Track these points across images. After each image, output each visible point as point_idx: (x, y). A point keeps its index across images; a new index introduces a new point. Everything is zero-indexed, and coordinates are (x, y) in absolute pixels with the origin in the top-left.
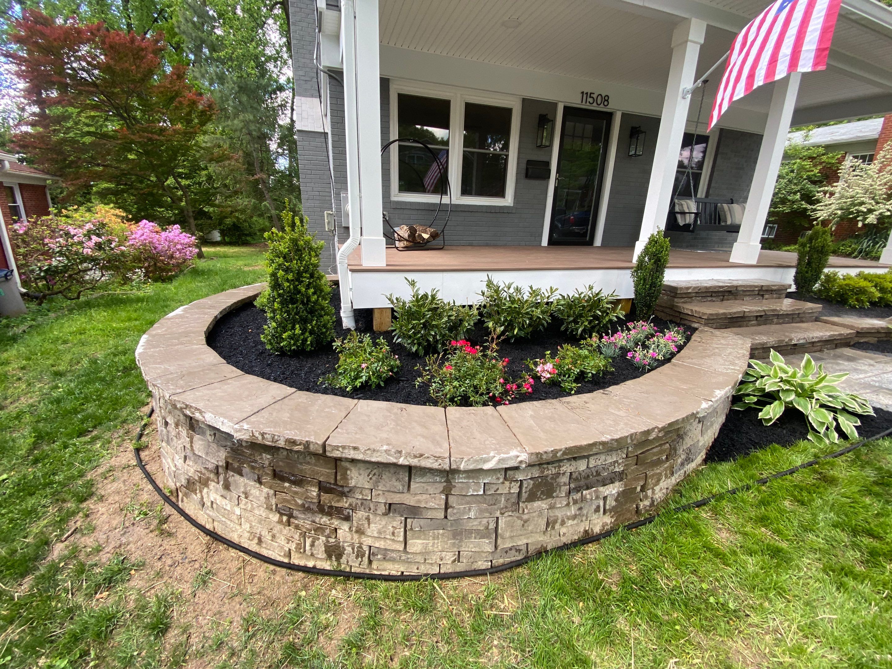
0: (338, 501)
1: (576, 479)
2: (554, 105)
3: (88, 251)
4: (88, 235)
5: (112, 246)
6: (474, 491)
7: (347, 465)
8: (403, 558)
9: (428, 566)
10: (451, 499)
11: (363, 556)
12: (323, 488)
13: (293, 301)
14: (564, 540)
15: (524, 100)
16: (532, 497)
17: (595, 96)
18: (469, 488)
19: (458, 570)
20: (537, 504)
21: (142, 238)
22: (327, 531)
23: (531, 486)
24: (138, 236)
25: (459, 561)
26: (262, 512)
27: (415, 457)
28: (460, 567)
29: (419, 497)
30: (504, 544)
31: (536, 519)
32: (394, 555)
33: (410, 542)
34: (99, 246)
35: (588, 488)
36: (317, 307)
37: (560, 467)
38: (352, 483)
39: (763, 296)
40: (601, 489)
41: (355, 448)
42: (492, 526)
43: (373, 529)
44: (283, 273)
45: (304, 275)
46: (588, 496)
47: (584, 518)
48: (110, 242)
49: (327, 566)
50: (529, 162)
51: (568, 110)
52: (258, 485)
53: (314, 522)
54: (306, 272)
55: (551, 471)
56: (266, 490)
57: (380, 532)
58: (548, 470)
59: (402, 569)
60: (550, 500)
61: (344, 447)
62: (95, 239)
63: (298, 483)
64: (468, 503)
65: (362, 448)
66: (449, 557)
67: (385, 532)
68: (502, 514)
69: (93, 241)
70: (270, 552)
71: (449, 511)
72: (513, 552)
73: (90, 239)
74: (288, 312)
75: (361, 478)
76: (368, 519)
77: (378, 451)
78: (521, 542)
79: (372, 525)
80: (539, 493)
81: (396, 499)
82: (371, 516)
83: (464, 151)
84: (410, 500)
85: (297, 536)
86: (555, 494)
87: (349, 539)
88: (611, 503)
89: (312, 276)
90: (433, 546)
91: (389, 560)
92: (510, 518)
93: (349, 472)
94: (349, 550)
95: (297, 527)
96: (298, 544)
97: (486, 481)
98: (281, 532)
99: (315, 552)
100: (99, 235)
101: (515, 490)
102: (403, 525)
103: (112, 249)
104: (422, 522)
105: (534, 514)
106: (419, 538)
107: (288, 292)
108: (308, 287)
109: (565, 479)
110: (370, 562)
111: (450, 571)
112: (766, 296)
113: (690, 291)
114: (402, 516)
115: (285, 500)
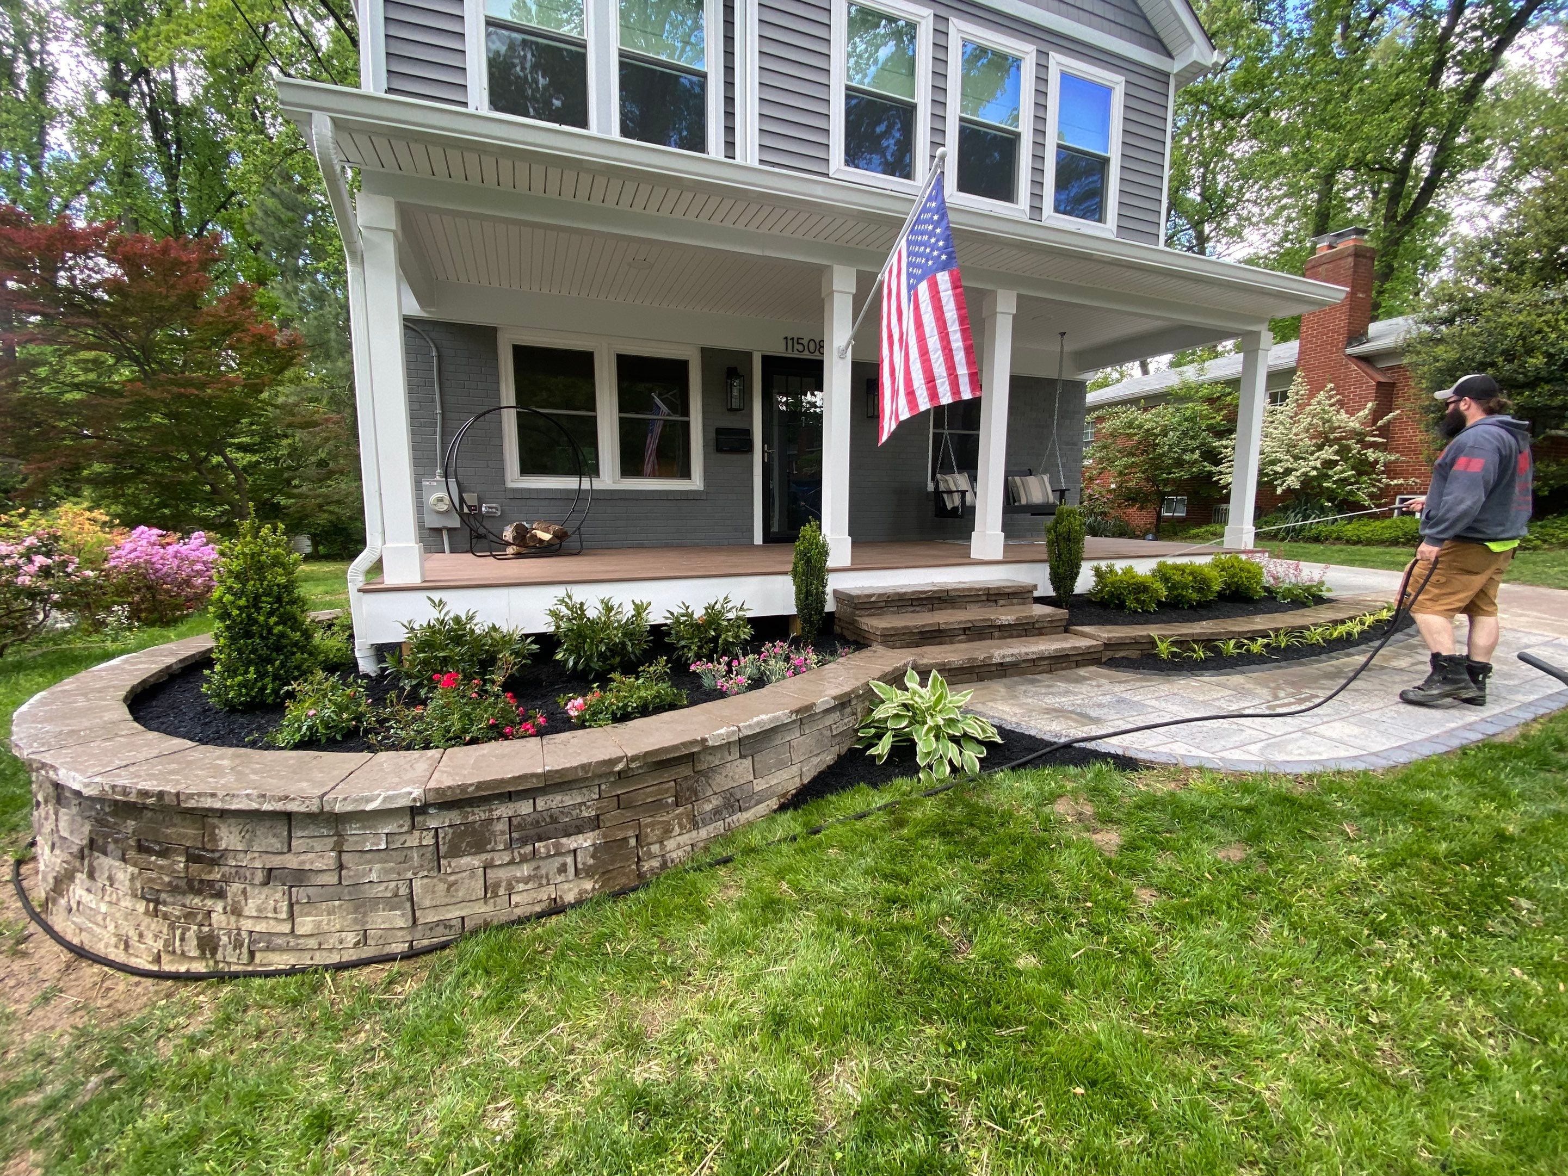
0: (210, 872)
1: (520, 827)
2: (749, 355)
3: (24, 580)
4: (28, 555)
5: (69, 570)
6: (373, 844)
7: (216, 821)
8: (291, 944)
9: (325, 954)
10: (345, 857)
11: (241, 945)
12: (192, 858)
13: (248, 635)
14: (518, 912)
15: (703, 350)
16: (455, 852)
17: (805, 342)
18: (365, 841)
19: (364, 956)
20: (465, 861)
21: (132, 556)
22: (200, 917)
23: (450, 836)
24: (124, 553)
25: (365, 944)
26: (127, 903)
27: (280, 799)
28: (366, 953)
29: (303, 857)
30: (427, 917)
31: (467, 881)
32: (280, 941)
33: (298, 920)
34: (46, 572)
35: (540, 840)
36: (285, 642)
37: (491, 811)
38: (223, 845)
39: (996, 601)
40: (564, 840)
41: (213, 795)
42: (403, 891)
43: (250, 908)
44: (231, 598)
45: (264, 599)
46: (542, 850)
47: (544, 882)
48: (64, 564)
49: (200, 967)
50: (719, 431)
51: (769, 362)
52: (123, 865)
53: (184, 906)
54: (268, 595)
55: (479, 815)
56: (130, 869)
57: (259, 910)
58: (474, 814)
59: (292, 962)
60: (484, 856)
61: (199, 795)
62: (40, 560)
63: (163, 854)
64: (368, 862)
65: (221, 794)
66: (351, 939)
67: (266, 909)
68: (414, 874)
69: (37, 564)
70: (138, 960)
71: (343, 873)
72: (441, 929)
73: (31, 561)
74: (240, 652)
75: (232, 837)
76: (244, 892)
77: (238, 796)
78: (453, 914)
79: (250, 901)
80: (464, 845)
81: (276, 861)
82: (248, 889)
83: (621, 419)
84: (292, 862)
85: (165, 930)
86: (489, 847)
87: (224, 925)
88: (585, 859)
89: (279, 599)
90: (328, 924)
91: (273, 950)
92: (425, 881)
93: (217, 831)
94: (225, 939)
95: (166, 916)
96: (166, 940)
97: (386, 831)
98: (148, 927)
99: (186, 949)
100: (48, 555)
101: (429, 840)
102: (286, 897)
103: (69, 575)
104: (311, 891)
105: (464, 874)
106: (308, 914)
107: (241, 623)
108: (271, 614)
109: (501, 826)
110: (252, 954)
111: (354, 958)
112: (1001, 602)
113: (873, 599)
114: (284, 885)
115: (151, 880)
